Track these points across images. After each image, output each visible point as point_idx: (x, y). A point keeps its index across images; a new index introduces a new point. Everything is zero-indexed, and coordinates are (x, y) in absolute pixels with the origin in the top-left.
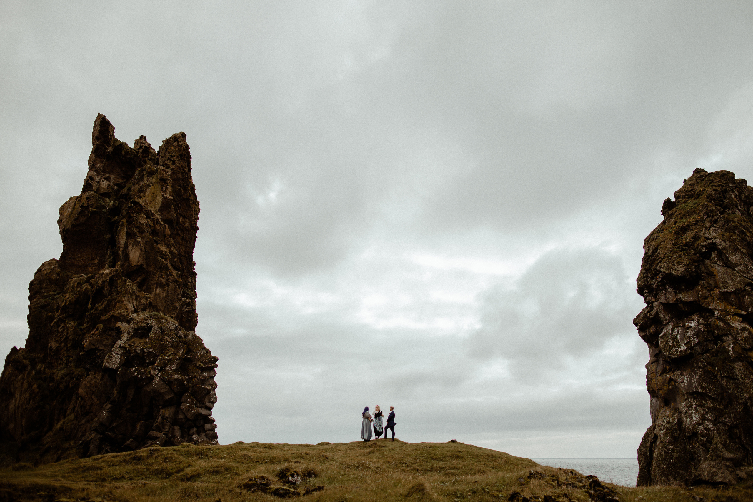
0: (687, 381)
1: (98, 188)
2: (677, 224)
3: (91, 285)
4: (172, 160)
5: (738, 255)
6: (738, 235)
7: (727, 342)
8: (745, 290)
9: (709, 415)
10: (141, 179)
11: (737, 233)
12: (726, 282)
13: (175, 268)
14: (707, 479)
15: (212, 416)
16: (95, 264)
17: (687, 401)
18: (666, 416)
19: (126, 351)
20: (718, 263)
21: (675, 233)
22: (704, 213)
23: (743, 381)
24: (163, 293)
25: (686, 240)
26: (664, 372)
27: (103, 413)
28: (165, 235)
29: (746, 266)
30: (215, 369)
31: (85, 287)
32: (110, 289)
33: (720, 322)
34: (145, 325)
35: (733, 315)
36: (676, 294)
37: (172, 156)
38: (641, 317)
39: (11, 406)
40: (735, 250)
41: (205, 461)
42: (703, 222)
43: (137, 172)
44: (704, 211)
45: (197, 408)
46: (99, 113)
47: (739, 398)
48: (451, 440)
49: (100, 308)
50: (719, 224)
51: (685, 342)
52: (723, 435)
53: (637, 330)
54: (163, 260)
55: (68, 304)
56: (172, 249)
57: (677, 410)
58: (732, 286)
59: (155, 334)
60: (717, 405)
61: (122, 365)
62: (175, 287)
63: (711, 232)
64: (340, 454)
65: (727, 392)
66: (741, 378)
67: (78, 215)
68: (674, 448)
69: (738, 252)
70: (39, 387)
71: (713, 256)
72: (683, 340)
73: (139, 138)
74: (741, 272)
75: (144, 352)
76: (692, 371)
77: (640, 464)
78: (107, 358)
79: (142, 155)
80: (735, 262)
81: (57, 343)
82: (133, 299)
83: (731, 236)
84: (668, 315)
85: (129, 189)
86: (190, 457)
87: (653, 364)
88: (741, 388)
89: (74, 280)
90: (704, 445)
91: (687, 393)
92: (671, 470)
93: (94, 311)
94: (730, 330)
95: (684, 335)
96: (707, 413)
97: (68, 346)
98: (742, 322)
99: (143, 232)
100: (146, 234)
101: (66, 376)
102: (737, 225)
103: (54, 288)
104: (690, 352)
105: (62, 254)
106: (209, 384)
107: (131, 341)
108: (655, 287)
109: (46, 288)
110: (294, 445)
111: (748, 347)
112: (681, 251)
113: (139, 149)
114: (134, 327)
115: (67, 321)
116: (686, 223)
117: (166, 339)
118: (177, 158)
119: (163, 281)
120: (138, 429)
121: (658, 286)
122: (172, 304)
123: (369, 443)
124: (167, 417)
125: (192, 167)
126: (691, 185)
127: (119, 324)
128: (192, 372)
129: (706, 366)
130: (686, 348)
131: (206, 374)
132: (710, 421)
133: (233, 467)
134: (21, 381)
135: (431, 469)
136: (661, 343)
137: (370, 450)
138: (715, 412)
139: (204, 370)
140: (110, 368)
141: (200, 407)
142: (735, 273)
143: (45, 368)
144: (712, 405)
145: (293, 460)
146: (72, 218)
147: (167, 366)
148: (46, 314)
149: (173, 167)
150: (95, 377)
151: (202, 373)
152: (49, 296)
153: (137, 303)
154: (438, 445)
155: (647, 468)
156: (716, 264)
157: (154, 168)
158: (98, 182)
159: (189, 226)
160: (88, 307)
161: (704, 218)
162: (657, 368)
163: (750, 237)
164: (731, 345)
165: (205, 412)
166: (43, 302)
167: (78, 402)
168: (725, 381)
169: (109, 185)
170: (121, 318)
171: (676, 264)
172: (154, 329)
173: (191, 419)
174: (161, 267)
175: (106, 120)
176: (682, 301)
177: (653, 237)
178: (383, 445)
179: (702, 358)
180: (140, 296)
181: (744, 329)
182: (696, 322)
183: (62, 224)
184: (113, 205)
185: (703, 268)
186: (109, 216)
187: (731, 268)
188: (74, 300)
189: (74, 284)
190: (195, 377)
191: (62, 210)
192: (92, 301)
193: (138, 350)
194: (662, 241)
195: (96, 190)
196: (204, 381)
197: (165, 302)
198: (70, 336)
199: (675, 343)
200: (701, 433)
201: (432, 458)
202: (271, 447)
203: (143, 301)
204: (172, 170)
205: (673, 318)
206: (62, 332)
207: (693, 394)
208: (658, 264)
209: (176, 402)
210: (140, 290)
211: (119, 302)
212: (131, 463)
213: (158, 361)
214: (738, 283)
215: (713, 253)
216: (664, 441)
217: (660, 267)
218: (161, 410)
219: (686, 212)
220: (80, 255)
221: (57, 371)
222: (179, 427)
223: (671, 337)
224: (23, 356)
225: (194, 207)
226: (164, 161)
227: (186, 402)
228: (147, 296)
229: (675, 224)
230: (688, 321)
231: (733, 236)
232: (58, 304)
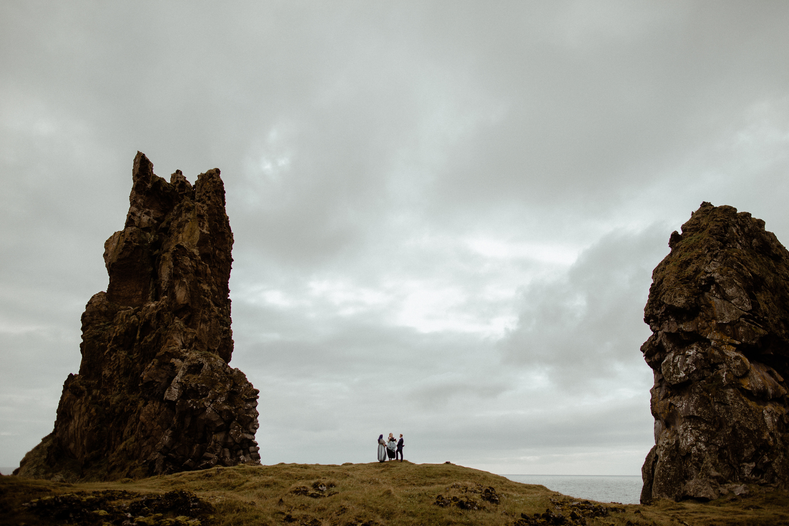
0: (685, 405)
1: (140, 223)
2: (681, 258)
3: (138, 317)
4: (208, 196)
5: (734, 288)
6: (735, 269)
7: (722, 370)
8: (739, 321)
9: (702, 437)
10: (180, 215)
11: (735, 267)
12: (723, 313)
13: (216, 305)
14: (692, 495)
15: (255, 440)
16: (139, 295)
17: (684, 424)
18: (666, 437)
19: (183, 385)
20: (716, 296)
21: (679, 266)
22: (706, 248)
23: (733, 406)
24: (206, 328)
25: (688, 273)
26: (666, 396)
27: (166, 438)
28: (206, 275)
29: (741, 299)
30: (257, 400)
31: (133, 319)
32: (157, 322)
33: (716, 351)
34: (197, 362)
35: (728, 345)
36: (678, 324)
37: (207, 192)
38: (647, 345)
39: (71, 428)
40: (732, 284)
41: (258, 478)
42: (704, 257)
43: (176, 208)
44: (706, 246)
45: (243, 434)
46: (138, 151)
47: (728, 421)
48: (446, 462)
49: (149, 340)
50: (719, 258)
51: (684, 369)
52: (714, 455)
53: (644, 356)
54: (206, 298)
55: (119, 336)
56: (213, 286)
57: (676, 432)
58: (728, 317)
59: (206, 371)
60: (710, 428)
61: (180, 397)
62: (217, 323)
63: (711, 266)
64: (359, 473)
65: (718, 416)
66: (731, 403)
67: (122, 249)
68: (671, 467)
69: (734, 286)
70: (96, 411)
71: (712, 289)
72: (683, 367)
73: (175, 172)
74: (737, 304)
75: (198, 387)
76: (690, 396)
77: (644, 481)
78: (167, 391)
79: (179, 190)
80: (731, 295)
81: (110, 371)
82: (181, 335)
83: (728, 270)
84: (671, 344)
85: (169, 223)
86: (247, 474)
87: (657, 389)
88: (731, 413)
89: (122, 313)
90: (696, 464)
91: (684, 417)
92: (668, 487)
93: (144, 343)
94: (724, 359)
95: (683, 363)
96: (700, 435)
97: (120, 373)
98: (736, 351)
99: (188, 273)
100: (190, 274)
101: (121, 401)
102: (735, 259)
103: (104, 320)
104: (688, 379)
105: (108, 286)
106: (252, 413)
107: (186, 377)
108: (659, 317)
109: (97, 319)
110: (324, 465)
111: (740, 374)
112: (683, 284)
113: (175, 183)
114: (188, 364)
115: (118, 351)
116: (689, 257)
117: (216, 375)
118: (212, 194)
119: (206, 317)
120: (195, 451)
121: (662, 316)
122: (214, 337)
123: (383, 464)
124: (218, 441)
125: (226, 201)
126: (697, 219)
127: (173, 360)
128: (238, 403)
129: (702, 392)
130: (684, 375)
131: (250, 405)
132: (704, 442)
133: (279, 482)
134: (79, 405)
135: (424, 484)
136: (663, 370)
137: (383, 469)
138: (708, 434)
139: (247, 401)
140: (170, 400)
141: (245, 433)
142: (731, 306)
143: (100, 394)
144: (705, 428)
145: (322, 477)
146: (118, 253)
147: (217, 399)
148: (99, 344)
149: (209, 202)
150: (154, 406)
151: (246, 404)
152: (100, 327)
153: (185, 338)
154: (434, 466)
155: (649, 485)
156: (715, 296)
157: (191, 205)
158: (140, 217)
159: (225, 258)
160: (136, 338)
161: (706, 253)
162: (660, 393)
163: (747, 271)
164: (725, 373)
165: (249, 437)
166: (95, 332)
167: (138, 426)
168: (717, 406)
169: (150, 220)
170: (173, 354)
171: (677, 297)
172: (205, 366)
173: (238, 442)
174: (204, 305)
175: (145, 158)
176: (683, 331)
177: (660, 268)
178: (394, 465)
179: (699, 384)
180: (187, 332)
181: (737, 358)
182: (695, 351)
183: (108, 258)
184: (154, 239)
185: (702, 301)
186: (151, 250)
187: (727, 300)
188: (124, 331)
189: (122, 316)
190: (241, 407)
191: (107, 244)
192: (141, 333)
193: (193, 385)
194: (667, 274)
195: (137, 225)
196: (248, 411)
197: (208, 336)
198: (121, 364)
199: (675, 371)
200: (694, 453)
201: (427, 476)
202: (306, 467)
203: (190, 336)
204: (208, 205)
205: (675, 347)
206: (114, 361)
207: (690, 418)
208: (662, 296)
209: (226, 429)
210: (186, 326)
211: (169, 338)
212: (204, 479)
213: (210, 394)
214: (734, 315)
215: (712, 286)
216: (663, 461)
217: (664, 299)
218: (214, 435)
219: (689, 246)
220: (124, 287)
221: (111, 397)
222: (228, 450)
223: (673, 365)
224: (80, 382)
225: (229, 240)
226: (200, 196)
227: (234, 428)
228: (193, 331)
229: (680, 257)
230: (688, 349)
231: (730, 270)
232: (110, 335)
